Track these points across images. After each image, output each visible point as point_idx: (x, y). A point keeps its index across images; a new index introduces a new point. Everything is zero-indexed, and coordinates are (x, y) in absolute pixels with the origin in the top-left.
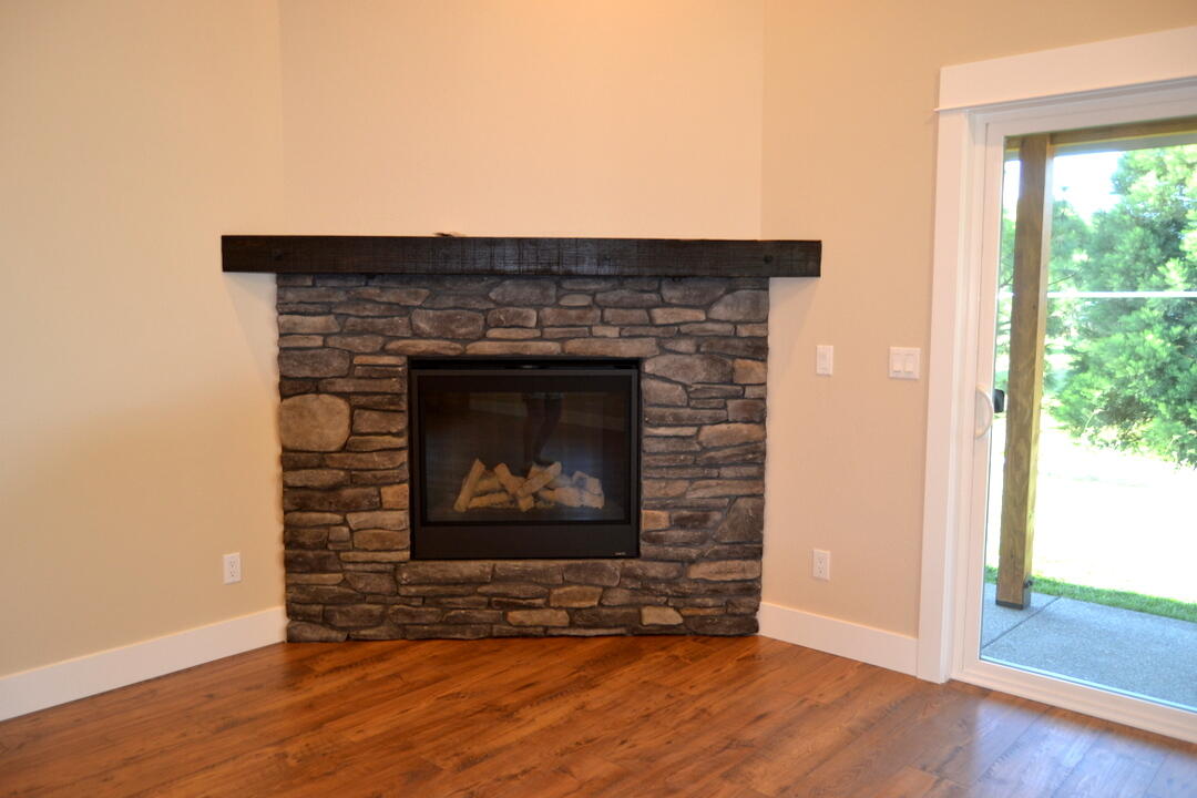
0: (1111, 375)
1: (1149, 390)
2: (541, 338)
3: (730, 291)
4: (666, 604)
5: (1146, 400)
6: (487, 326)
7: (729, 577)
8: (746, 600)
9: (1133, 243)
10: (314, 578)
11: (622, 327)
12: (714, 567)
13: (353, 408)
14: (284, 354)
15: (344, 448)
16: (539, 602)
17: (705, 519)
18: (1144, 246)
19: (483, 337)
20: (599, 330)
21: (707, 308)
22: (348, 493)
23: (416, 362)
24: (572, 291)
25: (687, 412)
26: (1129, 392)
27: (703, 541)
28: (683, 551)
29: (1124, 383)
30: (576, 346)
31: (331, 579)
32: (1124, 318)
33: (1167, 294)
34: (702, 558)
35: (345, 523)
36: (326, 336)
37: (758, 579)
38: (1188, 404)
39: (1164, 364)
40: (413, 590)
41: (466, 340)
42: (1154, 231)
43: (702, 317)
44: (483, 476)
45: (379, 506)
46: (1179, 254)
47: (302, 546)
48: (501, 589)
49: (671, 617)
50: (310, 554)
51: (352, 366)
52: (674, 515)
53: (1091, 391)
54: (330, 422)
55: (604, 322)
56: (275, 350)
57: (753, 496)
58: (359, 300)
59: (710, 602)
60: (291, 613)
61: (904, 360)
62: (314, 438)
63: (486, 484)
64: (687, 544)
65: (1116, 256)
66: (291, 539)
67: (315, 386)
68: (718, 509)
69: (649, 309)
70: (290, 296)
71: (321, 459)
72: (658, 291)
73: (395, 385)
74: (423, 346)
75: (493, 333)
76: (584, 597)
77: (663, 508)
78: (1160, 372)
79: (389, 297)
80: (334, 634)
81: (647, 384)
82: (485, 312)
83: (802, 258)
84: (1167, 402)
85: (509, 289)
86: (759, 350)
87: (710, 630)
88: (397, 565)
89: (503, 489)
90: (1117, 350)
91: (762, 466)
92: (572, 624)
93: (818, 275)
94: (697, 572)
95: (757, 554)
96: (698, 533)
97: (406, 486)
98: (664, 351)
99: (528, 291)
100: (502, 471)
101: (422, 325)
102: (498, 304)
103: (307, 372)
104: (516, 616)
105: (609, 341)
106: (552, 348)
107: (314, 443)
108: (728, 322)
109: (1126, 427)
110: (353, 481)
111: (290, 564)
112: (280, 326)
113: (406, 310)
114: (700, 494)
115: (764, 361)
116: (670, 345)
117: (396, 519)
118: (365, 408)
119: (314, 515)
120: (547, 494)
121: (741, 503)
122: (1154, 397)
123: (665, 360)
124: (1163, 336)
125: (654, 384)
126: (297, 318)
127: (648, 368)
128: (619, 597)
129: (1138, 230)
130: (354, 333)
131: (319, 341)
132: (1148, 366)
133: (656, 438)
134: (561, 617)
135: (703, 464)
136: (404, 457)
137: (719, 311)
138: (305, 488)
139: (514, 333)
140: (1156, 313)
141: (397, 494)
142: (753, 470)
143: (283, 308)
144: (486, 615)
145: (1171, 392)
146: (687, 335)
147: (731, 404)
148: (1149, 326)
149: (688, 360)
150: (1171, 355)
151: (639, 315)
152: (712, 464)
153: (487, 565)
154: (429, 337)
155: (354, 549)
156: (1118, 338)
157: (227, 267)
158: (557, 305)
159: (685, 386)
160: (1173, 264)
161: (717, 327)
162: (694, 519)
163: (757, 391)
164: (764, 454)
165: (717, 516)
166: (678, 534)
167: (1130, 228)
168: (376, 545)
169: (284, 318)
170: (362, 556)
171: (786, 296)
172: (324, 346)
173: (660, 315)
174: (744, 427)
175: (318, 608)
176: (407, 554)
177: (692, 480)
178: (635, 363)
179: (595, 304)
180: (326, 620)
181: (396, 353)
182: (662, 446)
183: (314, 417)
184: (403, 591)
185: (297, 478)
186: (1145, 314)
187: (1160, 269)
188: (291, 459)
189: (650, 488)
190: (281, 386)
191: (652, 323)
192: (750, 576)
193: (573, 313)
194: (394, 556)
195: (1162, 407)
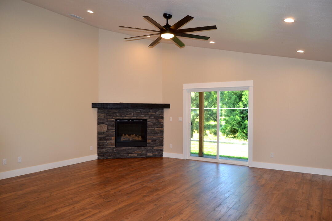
0: (231, 124)
1: (237, 127)
2: (134, 117)
3: (159, 110)
4: (150, 153)
5: (237, 129)
6: (126, 115)
7: (159, 149)
8: (161, 152)
9: (234, 98)
10: (102, 150)
11: (144, 115)
12: (157, 147)
13: (108, 126)
14: (98, 119)
15: (107, 132)
16: (133, 153)
17: (156, 141)
18: (236, 99)
19: (126, 116)
20: (141, 115)
21: (155, 112)
22: (107, 138)
23: (116, 120)
24: (138, 110)
25: (153, 126)
26: (234, 127)
27: (155, 144)
28: (153, 145)
29: (233, 126)
30: (138, 117)
31: (104, 150)
32: (233, 113)
33: (240, 108)
34: (155, 146)
35: (106, 142)
36: (104, 116)
37: (163, 149)
38: (244, 129)
39: (240, 122)
40: (116, 151)
41: (124, 117)
42: (237, 96)
43: (155, 114)
44: (124, 136)
45: (111, 139)
46: (242, 101)
47: (100, 145)
48: (128, 151)
49: (151, 155)
50: (101, 147)
51: (108, 120)
52: (152, 140)
53: (228, 127)
54: (105, 128)
55: (142, 114)
56: (97, 118)
57: (162, 137)
58: (109, 112)
59: (156, 152)
60: (98, 155)
61: (180, 119)
62: (102, 130)
63: (125, 137)
64: (153, 144)
65: (231, 101)
66: (99, 144)
67: (103, 123)
68: (158, 139)
69: (148, 112)
70: (100, 111)
71: (103, 133)
72: (149, 110)
73: (114, 123)
74: (118, 118)
75: (127, 116)
76: (139, 152)
77: (150, 139)
78: (239, 123)
79: (113, 111)
80: (104, 158)
81: (148, 123)
82: (126, 113)
83: (167, 106)
84: (241, 129)
85: (129, 110)
86: (162, 118)
87: (156, 156)
88: (113, 148)
89: (127, 138)
90: (231, 119)
91: (163, 133)
92: (138, 156)
93: (170, 108)
94: (155, 148)
95: (163, 145)
96: (155, 143)
97: (115, 137)
98: (150, 118)
99: (132, 110)
100: (127, 135)
101: (118, 115)
102: (128, 112)
103: (102, 121)
104: (130, 155)
105: (143, 117)
106: (135, 118)
107: (102, 131)
108: (158, 114)
109: (235, 135)
110: (108, 136)
111: (98, 148)
112: (98, 115)
113: (115, 113)
114: (155, 137)
115: (163, 119)
116: (151, 117)
117: (113, 141)
118: (109, 126)
119: (102, 141)
120: (133, 138)
121: (161, 138)
122: (238, 128)
123: (150, 119)
124: (239, 116)
125: (149, 122)
126: (100, 114)
127: (148, 120)
128: (144, 152)
129: (235, 96)
130: (108, 116)
131: (103, 117)
132: (237, 122)
133: (149, 130)
134: (136, 155)
135: (155, 133)
136: (115, 133)
137: (157, 113)
138: (101, 137)
139: (130, 116)
140: (238, 112)
141: (113, 138)
142: (162, 134)
143: (98, 112)
144: (126, 155)
145: (241, 127)
146: (153, 116)
147: (159, 125)
148: (237, 114)
149: (153, 119)
150: (241, 120)
151: (146, 113)
152: (156, 133)
153: (126, 148)
154: (118, 116)
155: (108, 146)
156: (232, 117)
157: (92, 107)
158: (136, 112)
159: (153, 123)
160: (241, 102)
161: (157, 115)
162: (154, 141)
163: (162, 123)
164: (163, 132)
165: (157, 140)
166: (152, 143)
167: (233, 95)
168: (111, 145)
169: (98, 114)
170: (109, 147)
171: (166, 111)
172: (104, 118)
173: (149, 113)
174: (161, 128)
175: (102, 154)
176: (115, 146)
177: (154, 136)
178: (146, 120)
179: (141, 112)
180: (103, 156)
181: (114, 119)
182: (150, 131)
183: (102, 127)
184: (114, 152)
185: (100, 136)
186: (236, 112)
187: (239, 103)
188: (99, 133)
189: (148, 137)
190: (98, 123)
191: (148, 114)
192: (162, 148)
193: (138, 113)
194: (113, 147)
195: (240, 130)
